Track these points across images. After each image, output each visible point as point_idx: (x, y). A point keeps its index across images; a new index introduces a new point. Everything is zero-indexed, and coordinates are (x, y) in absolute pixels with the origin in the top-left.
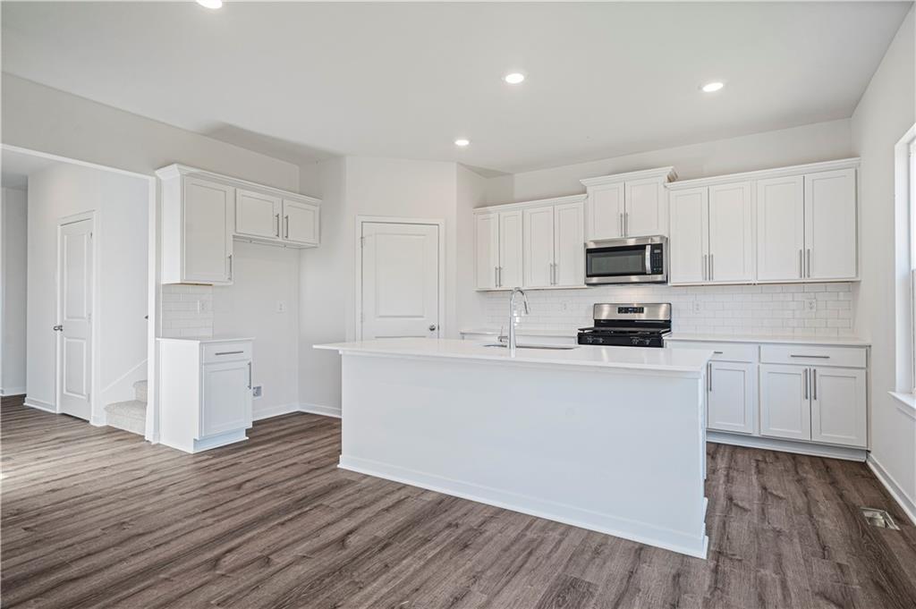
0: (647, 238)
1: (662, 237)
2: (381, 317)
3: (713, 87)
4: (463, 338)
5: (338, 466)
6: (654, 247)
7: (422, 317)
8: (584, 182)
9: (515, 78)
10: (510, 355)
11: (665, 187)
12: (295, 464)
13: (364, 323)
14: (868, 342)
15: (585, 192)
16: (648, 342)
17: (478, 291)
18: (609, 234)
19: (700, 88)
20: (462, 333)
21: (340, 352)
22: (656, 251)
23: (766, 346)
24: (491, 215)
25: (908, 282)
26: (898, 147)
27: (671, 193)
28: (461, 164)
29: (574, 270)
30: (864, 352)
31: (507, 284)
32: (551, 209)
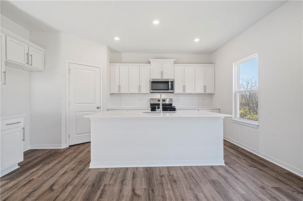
0: (169, 79)
1: (172, 79)
2: (77, 103)
3: (197, 40)
4: (108, 111)
5: (89, 168)
6: (171, 82)
7: (94, 103)
8: (150, 60)
9: (156, 22)
10: (161, 115)
11: (173, 65)
12: (66, 172)
13: (70, 106)
14: (219, 108)
15: (150, 63)
16: (169, 110)
17: (110, 94)
18: (157, 77)
19: (194, 40)
20: (107, 109)
21: (90, 119)
22: (172, 83)
23: (201, 110)
24: (116, 67)
25: (235, 94)
26: (234, 64)
27: (174, 67)
28: (107, 46)
29: (146, 88)
30: (218, 110)
31: (122, 91)
32: (138, 67)
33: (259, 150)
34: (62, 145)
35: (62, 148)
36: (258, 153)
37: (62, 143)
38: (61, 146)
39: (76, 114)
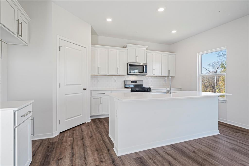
1: (146, 64)
2: (67, 85)
3: (174, 32)
7: (81, 85)
8: (127, 45)
11: (146, 51)
14: (180, 88)
18: (133, 61)
19: (171, 31)
22: (146, 67)
24: (96, 48)
25: (198, 77)
26: (198, 54)
27: (147, 53)
28: (91, 26)
29: (123, 70)
30: (180, 90)
31: (102, 73)
32: (117, 50)
33: (227, 119)
34: (53, 133)
35: (53, 137)
36: (226, 121)
37: (53, 131)
38: (52, 135)
39: (66, 97)
